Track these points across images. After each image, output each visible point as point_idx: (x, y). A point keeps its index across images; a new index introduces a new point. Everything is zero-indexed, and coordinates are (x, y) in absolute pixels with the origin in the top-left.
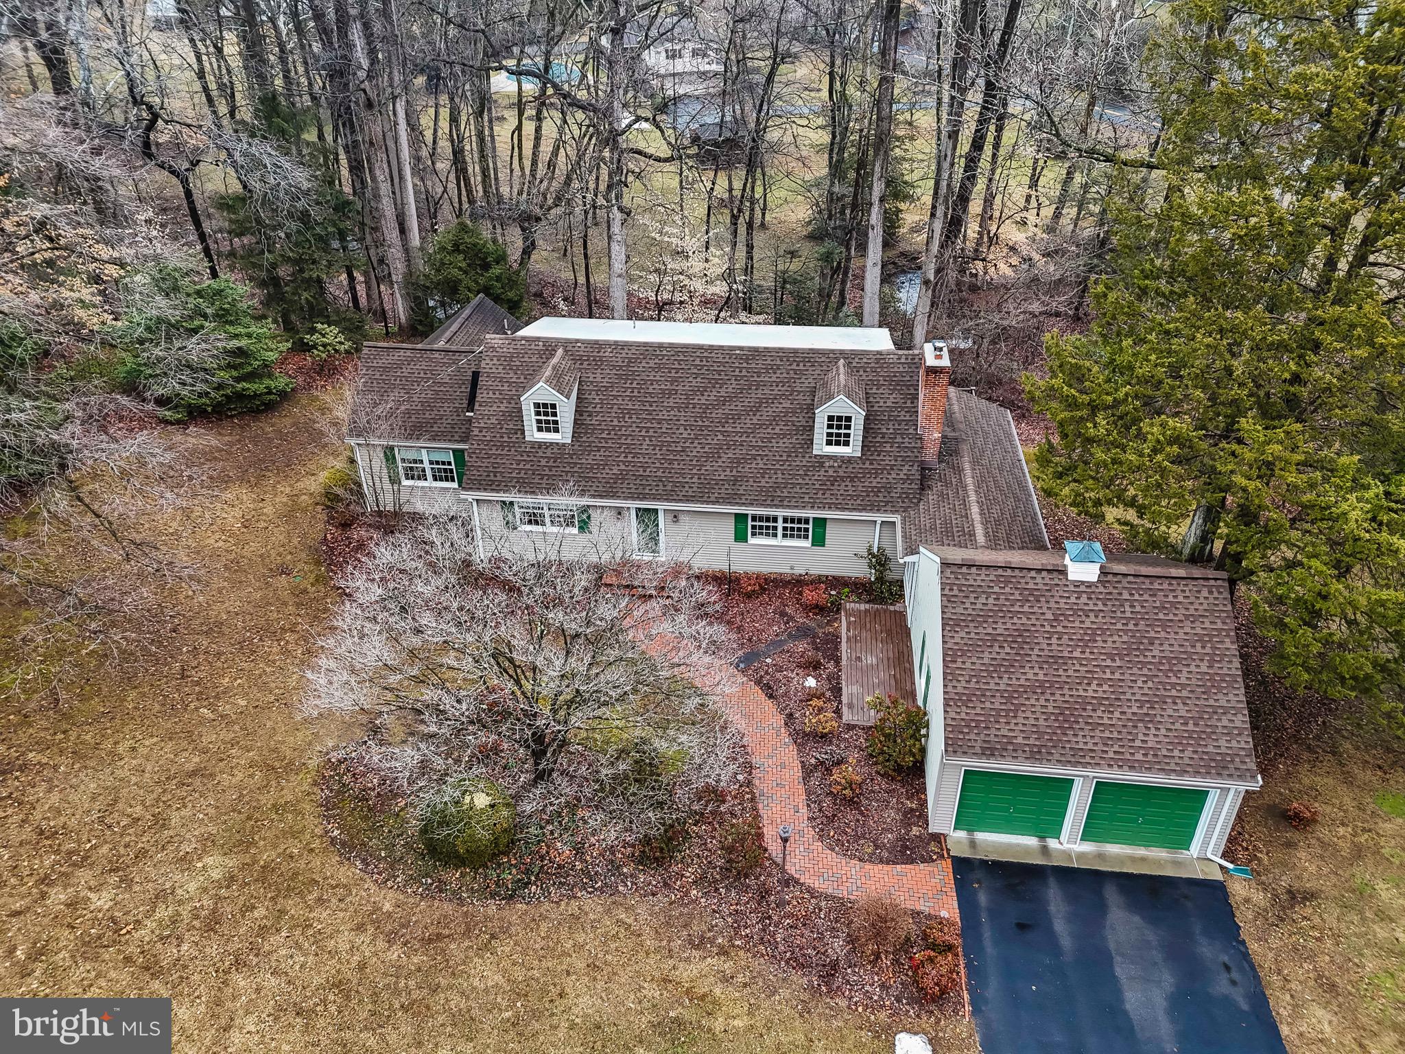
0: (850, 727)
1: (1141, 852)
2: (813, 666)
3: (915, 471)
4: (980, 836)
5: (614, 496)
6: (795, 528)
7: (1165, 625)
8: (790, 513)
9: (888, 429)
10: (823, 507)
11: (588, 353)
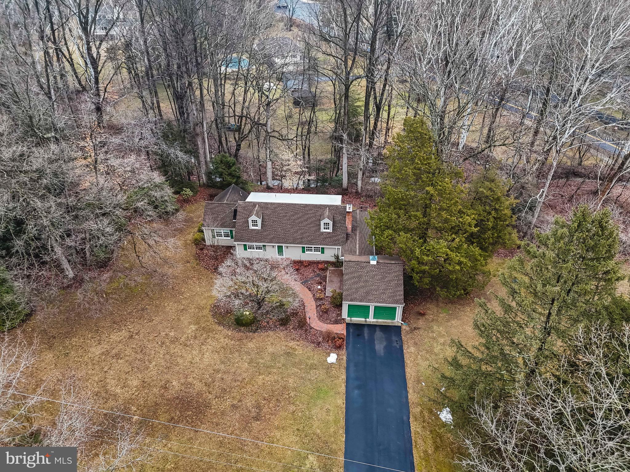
0: (327, 297)
1: (386, 321)
2: (320, 283)
3: (345, 236)
4: (352, 319)
5: (272, 243)
6: (317, 250)
7: (389, 273)
8: (315, 246)
9: (338, 225)
10: (323, 245)
11: (264, 206)
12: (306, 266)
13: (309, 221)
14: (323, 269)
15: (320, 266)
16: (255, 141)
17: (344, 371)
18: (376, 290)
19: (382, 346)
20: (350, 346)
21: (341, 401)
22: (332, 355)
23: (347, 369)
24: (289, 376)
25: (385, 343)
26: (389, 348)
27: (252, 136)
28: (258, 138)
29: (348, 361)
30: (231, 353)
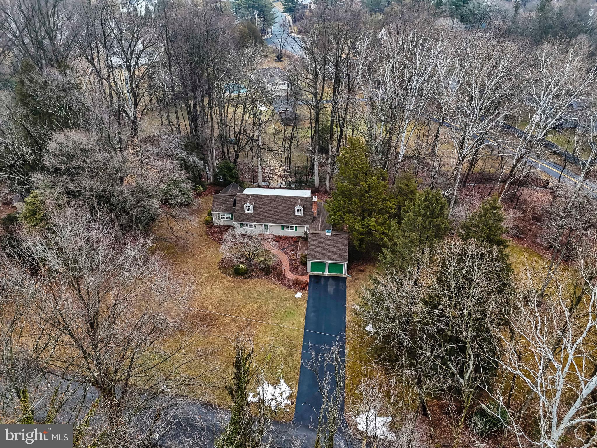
0: (298, 258)
1: (336, 274)
2: (293, 250)
3: (312, 218)
4: (314, 272)
5: (260, 222)
6: (292, 228)
7: (339, 241)
8: (291, 225)
9: (307, 211)
10: (297, 224)
11: (255, 197)
12: (284, 239)
13: (287, 208)
14: (295, 241)
15: (294, 239)
16: (250, 152)
17: (306, 303)
18: (329, 252)
19: (332, 289)
20: (311, 288)
21: (302, 319)
22: (298, 293)
23: (308, 301)
24: (269, 304)
25: (334, 287)
26: (337, 290)
27: (248, 148)
28: (252, 149)
29: (308, 297)
30: (232, 290)
